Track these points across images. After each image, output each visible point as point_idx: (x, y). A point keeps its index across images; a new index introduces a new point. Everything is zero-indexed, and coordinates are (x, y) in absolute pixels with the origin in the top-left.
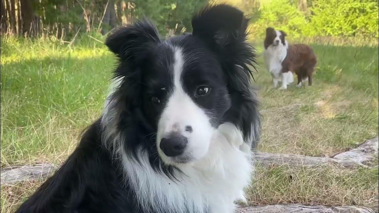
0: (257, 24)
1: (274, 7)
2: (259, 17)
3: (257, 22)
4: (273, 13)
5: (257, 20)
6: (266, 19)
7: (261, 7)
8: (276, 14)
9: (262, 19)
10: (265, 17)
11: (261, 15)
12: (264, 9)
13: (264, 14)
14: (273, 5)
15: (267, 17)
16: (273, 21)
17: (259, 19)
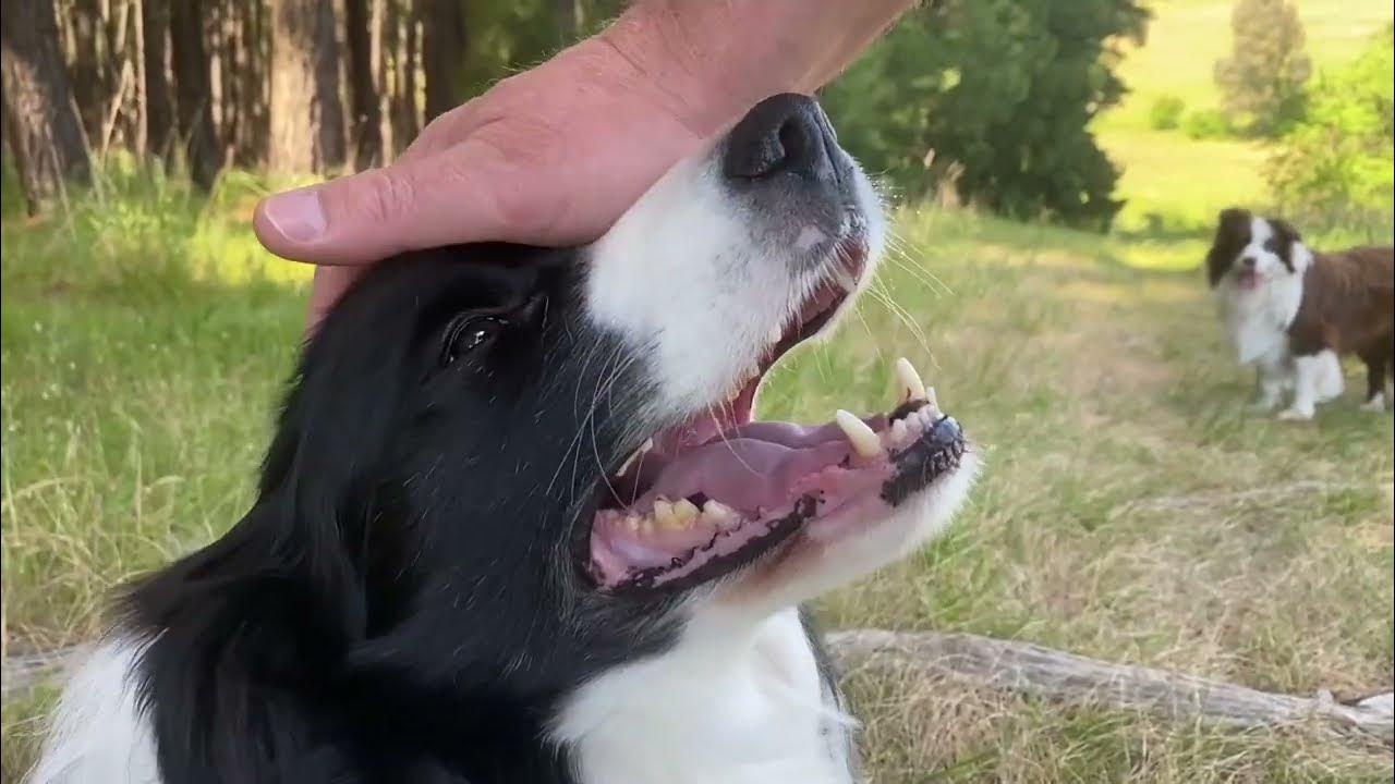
0: (1292, 143)
1: (1367, 79)
2: (1302, 118)
3: (1288, 138)
4: (1361, 101)
5: (1291, 130)
6: (1328, 126)
7: (1313, 83)
8: (1372, 106)
9: (1310, 125)
10: (1326, 120)
11: (1309, 111)
12: (1323, 87)
13: (1324, 108)
14: (1362, 71)
15: (1335, 119)
16: (1361, 134)
17: (1301, 127)
